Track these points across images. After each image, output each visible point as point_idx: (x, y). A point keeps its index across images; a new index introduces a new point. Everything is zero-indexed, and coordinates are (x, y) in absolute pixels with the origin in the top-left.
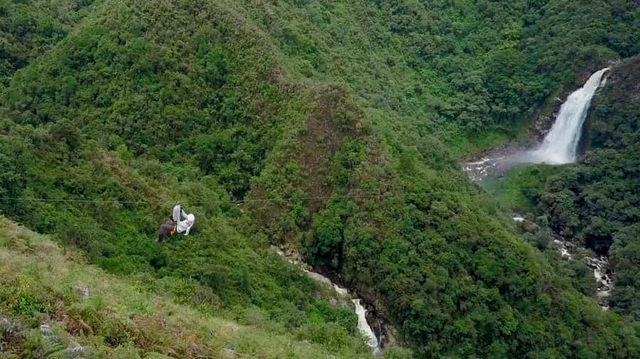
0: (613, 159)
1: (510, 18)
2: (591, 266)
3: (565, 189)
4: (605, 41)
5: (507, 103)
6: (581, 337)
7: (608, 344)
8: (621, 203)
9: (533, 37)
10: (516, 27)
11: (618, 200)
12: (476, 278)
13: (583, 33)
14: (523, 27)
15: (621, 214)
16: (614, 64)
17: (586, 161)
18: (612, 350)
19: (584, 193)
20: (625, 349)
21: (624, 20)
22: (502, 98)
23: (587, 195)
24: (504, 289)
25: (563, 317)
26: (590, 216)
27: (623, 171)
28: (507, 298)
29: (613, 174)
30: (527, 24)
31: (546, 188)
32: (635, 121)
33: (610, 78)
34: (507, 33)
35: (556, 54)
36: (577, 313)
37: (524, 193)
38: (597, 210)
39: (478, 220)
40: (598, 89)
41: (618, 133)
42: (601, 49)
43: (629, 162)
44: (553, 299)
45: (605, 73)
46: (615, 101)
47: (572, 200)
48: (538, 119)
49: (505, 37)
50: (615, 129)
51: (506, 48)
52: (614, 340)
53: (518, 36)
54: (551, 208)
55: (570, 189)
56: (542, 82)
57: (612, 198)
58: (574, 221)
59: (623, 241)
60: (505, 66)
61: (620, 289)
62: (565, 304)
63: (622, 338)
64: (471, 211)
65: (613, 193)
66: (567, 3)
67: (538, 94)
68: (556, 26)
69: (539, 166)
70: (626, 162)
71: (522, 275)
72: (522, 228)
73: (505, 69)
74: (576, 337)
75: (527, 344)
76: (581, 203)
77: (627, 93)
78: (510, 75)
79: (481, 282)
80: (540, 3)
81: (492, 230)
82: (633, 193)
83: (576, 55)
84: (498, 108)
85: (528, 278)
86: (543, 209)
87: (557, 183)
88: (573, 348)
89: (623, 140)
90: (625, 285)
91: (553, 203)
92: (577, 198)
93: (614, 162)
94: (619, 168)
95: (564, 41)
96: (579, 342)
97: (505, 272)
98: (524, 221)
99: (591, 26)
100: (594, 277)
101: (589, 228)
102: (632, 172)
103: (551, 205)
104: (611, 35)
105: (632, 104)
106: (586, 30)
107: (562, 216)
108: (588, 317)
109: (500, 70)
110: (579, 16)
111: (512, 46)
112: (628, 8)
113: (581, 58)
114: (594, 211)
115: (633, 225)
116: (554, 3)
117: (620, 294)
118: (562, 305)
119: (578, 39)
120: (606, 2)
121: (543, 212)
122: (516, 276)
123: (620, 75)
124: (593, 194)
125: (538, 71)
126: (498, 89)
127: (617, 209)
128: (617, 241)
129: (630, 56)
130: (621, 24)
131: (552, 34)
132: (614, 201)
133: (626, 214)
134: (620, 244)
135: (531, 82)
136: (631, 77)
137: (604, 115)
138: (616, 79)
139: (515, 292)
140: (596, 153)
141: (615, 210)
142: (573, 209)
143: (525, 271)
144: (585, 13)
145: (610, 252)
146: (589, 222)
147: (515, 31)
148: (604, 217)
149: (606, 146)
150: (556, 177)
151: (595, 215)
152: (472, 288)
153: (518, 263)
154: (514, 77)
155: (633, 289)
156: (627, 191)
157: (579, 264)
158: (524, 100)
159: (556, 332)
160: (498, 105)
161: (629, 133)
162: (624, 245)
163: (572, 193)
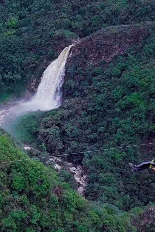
0: (80, 104)
1: (10, 14)
2: (72, 173)
3: (53, 126)
4: (70, 27)
5: (13, 72)
6: (77, 218)
7: (92, 220)
8: (87, 131)
9: (26, 26)
10: (14, 20)
11: (85, 130)
12: (12, 189)
13: (57, 23)
14: (19, 20)
15: (87, 138)
16: (76, 42)
17: (64, 107)
18: (95, 224)
19: (65, 127)
20: (102, 222)
21: (79, 13)
22: (10, 69)
23: (67, 128)
24: (30, 195)
25: (65, 208)
26: (69, 141)
27: (87, 111)
28: (32, 200)
29: (81, 113)
30: (20, 18)
31: (41, 126)
32: (91, 78)
33: (74, 51)
34: (9, 24)
35: (41, 37)
36: (74, 204)
37: (29, 131)
38: (73, 137)
39: (9, 151)
40: (68, 59)
41: (81, 87)
42: (68, 33)
43: (89, 104)
44: (59, 197)
45: (71, 49)
46: (78, 66)
47: (58, 132)
48: (32, 82)
49: (8, 27)
50: (79, 85)
51: (9, 35)
52: (96, 217)
53: (16, 26)
54: (46, 139)
55: (57, 125)
56: (34, 56)
57: (81, 129)
58: (60, 146)
59: (90, 155)
60: (10, 46)
61: (91, 185)
62: (67, 199)
63: (100, 215)
64: (5, 146)
65: (82, 126)
66: (45, 3)
67: (31, 65)
68: (39, 19)
69: (36, 112)
70: (88, 105)
71: (39, 184)
72: (31, 154)
73: (9, 49)
74: (74, 219)
75: (46, 228)
76: (63, 134)
77: (85, 61)
78: (13, 53)
79: (16, 192)
80: (28, 3)
81: (19, 157)
82: (93, 124)
83: (53, 38)
84: (8, 76)
85: (43, 186)
86: (41, 140)
87: (48, 122)
88: (73, 226)
89: (85, 91)
90: (93, 182)
91: (47, 136)
92: (61, 131)
93: (80, 106)
94: (84, 109)
95: (45, 28)
96: (77, 222)
97: (29, 183)
98: (31, 149)
99: (61, 18)
100: (75, 179)
101: (69, 149)
102: (92, 111)
103: (46, 137)
104: (73, 23)
105: (88, 68)
106: (57, 20)
107: (53, 143)
108: (80, 206)
109: (7, 50)
110: (53, 11)
111: (13, 33)
112: (81, 5)
113: (56, 39)
114: (72, 138)
115: (95, 145)
116: (36, 3)
117: (91, 188)
118: (65, 200)
119: (53, 27)
120: (68, 1)
121: (42, 142)
122: (37, 185)
123: (80, 49)
124: (70, 127)
125: (30, 50)
126: (7, 63)
127: (85, 136)
128: (86, 156)
129: (85, 37)
130: (79, 16)
131: (37, 24)
132: (83, 130)
133: (90, 138)
134: (88, 157)
135: (27, 58)
136: (87, 50)
137: (72, 76)
138: (78, 52)
139: (36, 196)
140: (70, 100)
141: (83, 136)
142: (59, 138)
143: (42, 181)
144: (56, 9)
145: (83, 163)
146: (69, 146)
147: (14, 23)
148: (78, 141)
149: (75, 96)
150: (47, 118)
151: (72, 141)
152: (10, 197)
153: (37, 177)
154: (16, 54)
155: (98, 184)
156: (90, 123)
157: (66, 173)
158: (23, 69)
159: (63, 218)
160: (7, 74)
161: (88, 86)
162: (90, 157)
163: (58, 128)
